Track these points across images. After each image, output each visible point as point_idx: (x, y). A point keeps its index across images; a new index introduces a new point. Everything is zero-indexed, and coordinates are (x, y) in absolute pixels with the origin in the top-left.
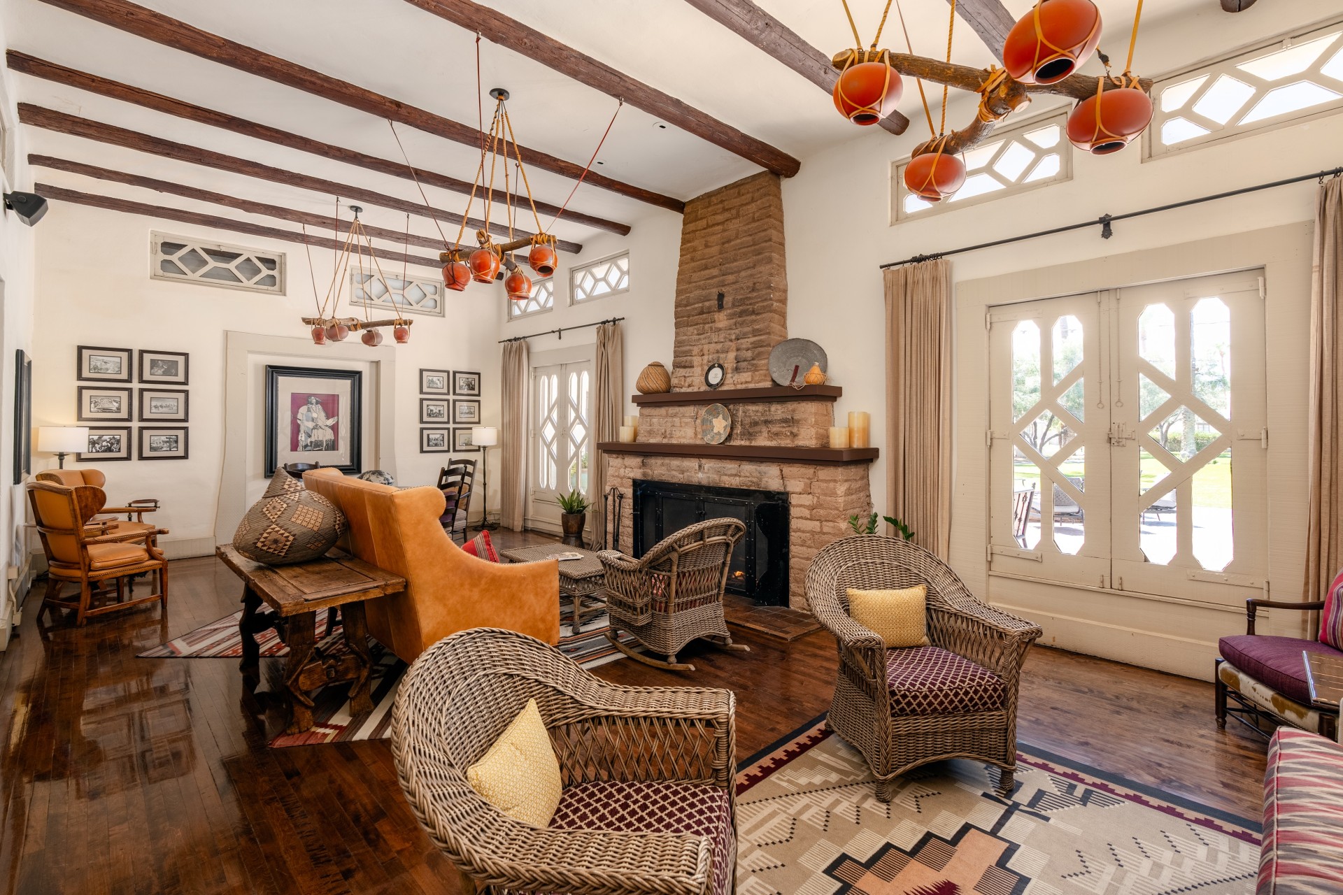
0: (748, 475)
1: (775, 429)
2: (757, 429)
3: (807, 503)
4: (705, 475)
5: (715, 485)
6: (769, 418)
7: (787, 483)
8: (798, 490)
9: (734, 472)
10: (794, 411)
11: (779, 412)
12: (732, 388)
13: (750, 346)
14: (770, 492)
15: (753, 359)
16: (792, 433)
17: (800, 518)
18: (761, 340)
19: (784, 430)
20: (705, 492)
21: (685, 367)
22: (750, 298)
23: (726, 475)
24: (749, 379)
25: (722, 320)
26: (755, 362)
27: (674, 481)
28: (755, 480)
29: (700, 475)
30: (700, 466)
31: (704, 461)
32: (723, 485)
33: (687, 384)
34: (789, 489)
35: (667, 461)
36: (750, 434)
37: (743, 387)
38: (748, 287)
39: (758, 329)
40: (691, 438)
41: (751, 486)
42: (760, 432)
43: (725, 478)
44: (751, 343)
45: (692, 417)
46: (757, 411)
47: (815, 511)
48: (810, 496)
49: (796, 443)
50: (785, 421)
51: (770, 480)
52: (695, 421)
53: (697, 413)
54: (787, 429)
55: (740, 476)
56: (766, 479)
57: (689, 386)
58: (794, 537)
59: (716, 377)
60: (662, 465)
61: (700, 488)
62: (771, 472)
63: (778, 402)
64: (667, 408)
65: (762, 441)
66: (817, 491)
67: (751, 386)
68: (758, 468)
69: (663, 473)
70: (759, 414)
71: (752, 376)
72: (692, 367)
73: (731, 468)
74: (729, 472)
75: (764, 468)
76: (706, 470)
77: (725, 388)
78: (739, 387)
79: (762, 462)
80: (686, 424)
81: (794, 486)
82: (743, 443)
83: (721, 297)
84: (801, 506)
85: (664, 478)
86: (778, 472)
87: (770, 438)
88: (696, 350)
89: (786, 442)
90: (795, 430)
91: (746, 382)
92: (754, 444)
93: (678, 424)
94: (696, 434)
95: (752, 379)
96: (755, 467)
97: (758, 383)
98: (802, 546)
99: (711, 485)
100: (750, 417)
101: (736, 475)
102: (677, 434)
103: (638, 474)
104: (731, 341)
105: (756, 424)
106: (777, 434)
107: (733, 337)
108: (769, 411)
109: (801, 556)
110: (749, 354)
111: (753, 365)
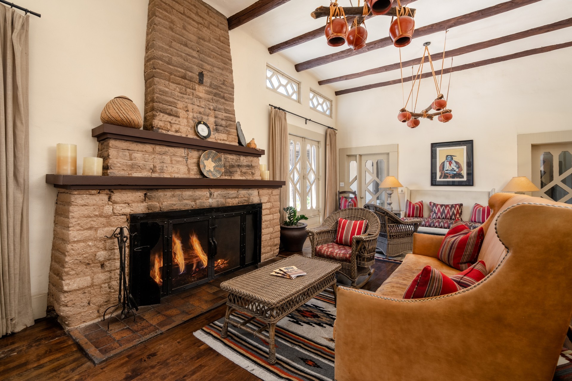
0: (243, 196)
1: (244, 170)
2: (234, 169)
3: (268, 207)
4: (214, 200)
5: (223, 206)
6: (240, 164)
7: (262, 198)
8: (266, 201)
9: (234, 196)
10: (252, 161)
11: (245, 161)
12: (214, 141)
13: (224, 118)
14: (254, 204)
15: (226, 127)
16: (252, 173)
17: (266, 215)
18: (230, 117)
19: (248, 171)
20: (216, 212)
21: (170, 114)
22: (221, 88)
23: (229, 198)
24: (226, 139)
25: (201, 91)
26: (228, 129)
27: (187, 208)
28: (246, 199)
29: (210, 200)
30: (211, 194)
31: (212, 190)
32: (228, 205)
33: (174, 130)
34: (262, 201)
35: (178, 192)
36: (231, 172)
37: (222, 142)
38: (220, 81)
39: (228, 110)
40: (185, 174)
41: (244, 203)
42: (236, 171)
43: (229, 200)
44: (225, 117)
45: (183, 157)
46: (233, 159)
47: (271, 210)
48: (270, 203)
49: (254, 178)
50: (248, 166)
51: (254, 198)
52: (187, 161)
53: (188, 155)
54: (250, 170)
55: (238, 198)
56: (252, 198)
57: (177, 131)
58: (264, 225)
59: (203, 131)
60: (173, 196)
61: (210, 210)
62: (254, 193)
63: (244, 155)
64: (153, 146)
65: (237, 176)
66: (273, 200)
67: (227, 143)
68: (248, 192)
69: (174, 203)
70: (234, 161)
71: (227, 137)
72: (179, 117)
73: (233, 194)
74: (232, 196)
75: (250, 191)
76: (215, 197)
77: (209, 140)
78: (219, 141)
79: (250, 188)
80: (178, 162)
81: (264, 199)
82: (226, 178)
83: (201, 75)
84: (266, 209)
85: (175, 207)
86: (257, 193)
87: (241, 175)
88: (180, 105)
89: (249, 178)
90: (253, 171)
91: (224, 140)
92: (233, 178)
93: (169, 162)
94: (189, 170)
95: (227, 139)
96: (246, 191)
97: (231, 142)
98: (266, 228)
99: (220, 206)
100: (229, 162)
101: (235, 198)
102: (170, 169)
103: (140, 208)
104: (210, 109)
105: (232, 166)
106: (245, 173)
107: (212, 108)
108: (240, 160)
109: (266, 233)
110: (224, 123)
111: (227, 130)
